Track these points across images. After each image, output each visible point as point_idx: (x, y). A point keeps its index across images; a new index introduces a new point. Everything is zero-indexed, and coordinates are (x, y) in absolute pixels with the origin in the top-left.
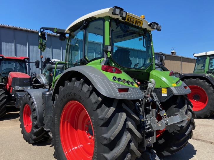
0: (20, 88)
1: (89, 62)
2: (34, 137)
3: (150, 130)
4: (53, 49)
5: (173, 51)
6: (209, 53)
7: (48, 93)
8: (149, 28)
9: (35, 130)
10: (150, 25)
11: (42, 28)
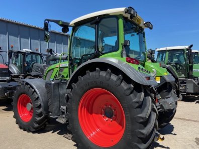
1: (103, 54)
2: (36, 125)
3: (161, 110)
6: (169, 48)
7: (53, 83)
8: (143, 27)
9: (38, 119)
10: (144, 24)
11: (47, 20)
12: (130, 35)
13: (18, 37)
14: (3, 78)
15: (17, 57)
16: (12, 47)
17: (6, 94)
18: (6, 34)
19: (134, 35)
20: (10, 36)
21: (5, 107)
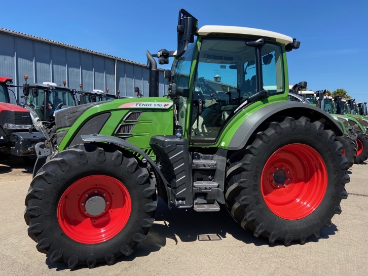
0: (17, 127)
4: (37, 63)
5: (217, 76)
12: (219, 65)
13: (32, 60)
14: (23, 126)
15: (36, 94)
16: (26, 79)
17: (29, 149)
18: (13, 56)
19: (225, 67)
20: (19, 59)
21: (24, 170)
